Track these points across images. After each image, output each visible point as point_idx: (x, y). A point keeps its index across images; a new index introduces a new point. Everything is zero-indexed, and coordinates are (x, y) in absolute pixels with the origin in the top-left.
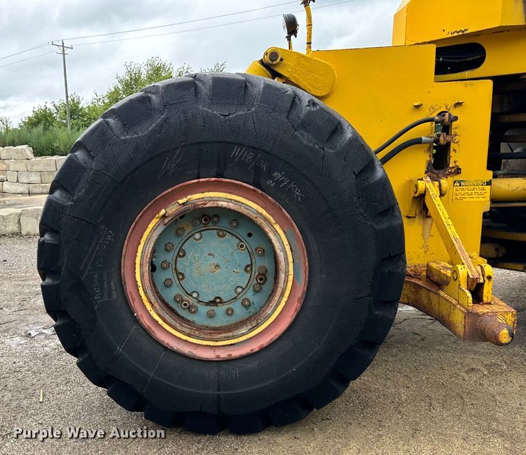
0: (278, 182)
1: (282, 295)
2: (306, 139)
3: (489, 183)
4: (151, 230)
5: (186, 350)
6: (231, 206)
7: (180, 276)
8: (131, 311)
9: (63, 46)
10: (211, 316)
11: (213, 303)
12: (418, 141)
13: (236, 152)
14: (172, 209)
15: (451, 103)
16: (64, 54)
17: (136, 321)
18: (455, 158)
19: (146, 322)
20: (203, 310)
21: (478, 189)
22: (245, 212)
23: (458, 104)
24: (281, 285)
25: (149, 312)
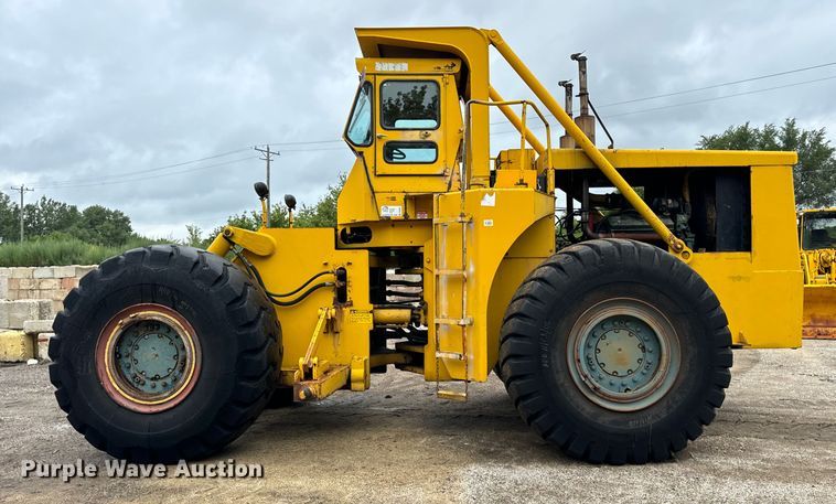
0: (184, 307)
1: (189, 372)
2: (199, 284)
3: (371, 312)
4: (115, 332)
5: (132, 407)
6: (160, 319)
7: (136, 361)
8: (99, 381)
9: (268, 152)
10: (154, 387)
11: (154, 379)
12: (323, 285)
13: (161, 289)
14: (126, 320)
15: (345, 263)
16: (268, 160)
17: (102, 388)
18: (350, 296)
19: (109, 389)
20: (149, 383)
21: (365, 316)
22: (167, 322)
23: (349, 264)
24: (188, 366)
25: (112, 383)
